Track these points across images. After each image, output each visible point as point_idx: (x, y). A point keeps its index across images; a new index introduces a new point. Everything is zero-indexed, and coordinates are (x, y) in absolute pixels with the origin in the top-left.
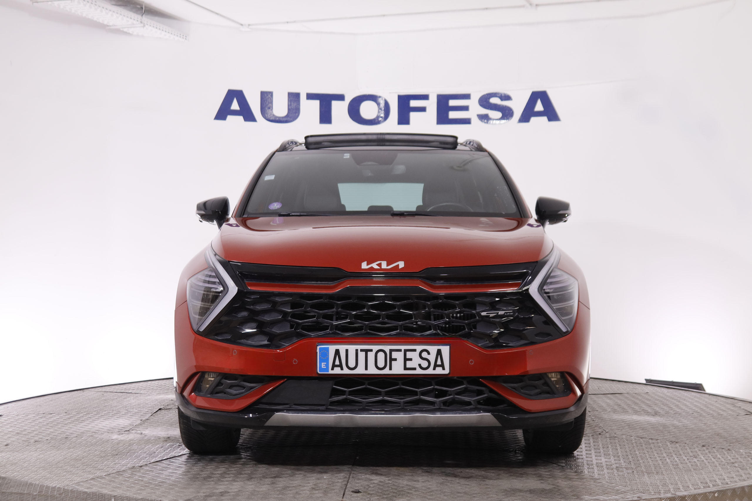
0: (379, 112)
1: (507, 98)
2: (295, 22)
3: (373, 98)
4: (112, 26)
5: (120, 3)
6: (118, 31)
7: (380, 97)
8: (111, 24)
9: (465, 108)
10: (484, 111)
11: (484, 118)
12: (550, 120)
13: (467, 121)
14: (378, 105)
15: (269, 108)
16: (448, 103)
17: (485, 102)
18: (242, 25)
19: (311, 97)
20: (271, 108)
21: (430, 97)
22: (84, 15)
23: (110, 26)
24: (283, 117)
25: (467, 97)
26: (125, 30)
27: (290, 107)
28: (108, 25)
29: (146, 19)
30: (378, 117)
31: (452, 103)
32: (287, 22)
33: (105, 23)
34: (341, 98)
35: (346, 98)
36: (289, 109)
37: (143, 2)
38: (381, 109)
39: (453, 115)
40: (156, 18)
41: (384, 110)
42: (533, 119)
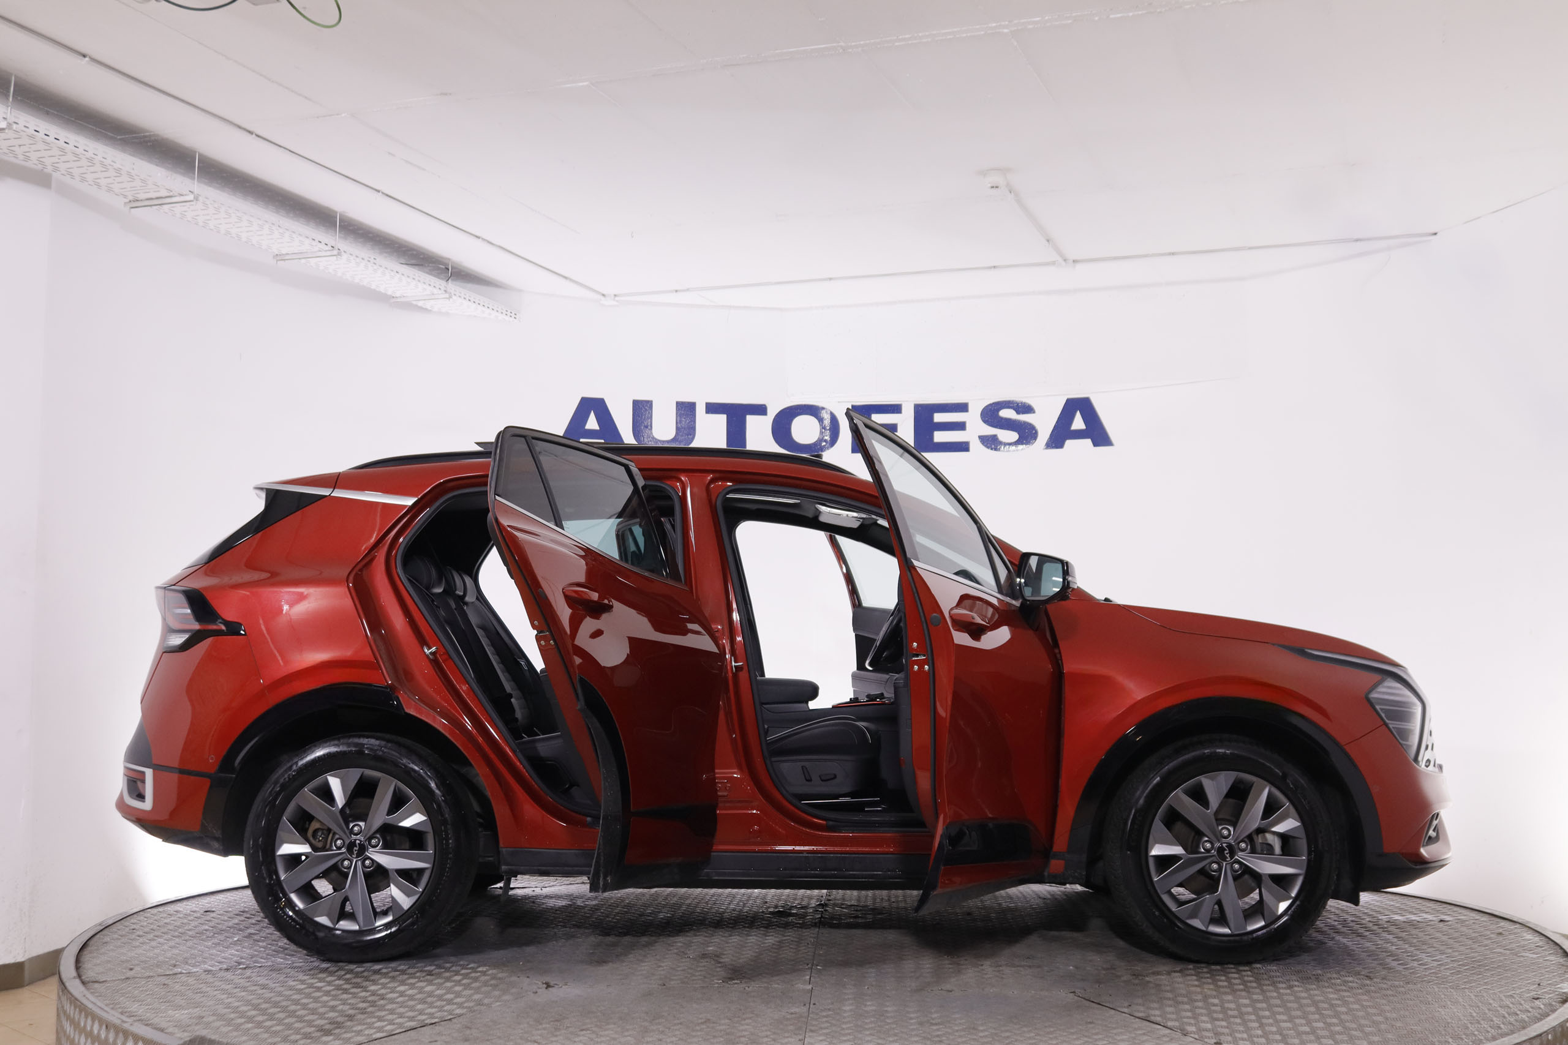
0: (821, 433)
1: (1027, 409)
2: (688, 290)
3: (812, 410)
4: (401, 297)
5: (413, 262)
6: (409, 306)
7: (823, 408)
8: (398, 295)
9: (960, 426)
10: (990, 431)
11: (991, 442)
12: (1096, 444)
13: (963, 447)
14: (819, 422)
15: (646, 427)
16: (932, 418)
17: (991, 415)
18: (604, 295)
19: (712, 408)
20: (649, 427)
21: (904, 409)
22: (357, 281)
23: (397, 297)
24: (668, 442)
25: (963, 408)
26: (420, 304)
27: (679, 425)
28: (394, 296)
29: (452, 286)
30: (820, 440)
31: (939, 417)
32: (676, 291)
33: (389, 293)
34: (760, 410)
35: (769, 411)
36: (677, 428)
37: (449, 259)
38: (824, 428)
39: (940, 437)
40: (470, 285)
41: (830, 429)
42: (1069, 443)
